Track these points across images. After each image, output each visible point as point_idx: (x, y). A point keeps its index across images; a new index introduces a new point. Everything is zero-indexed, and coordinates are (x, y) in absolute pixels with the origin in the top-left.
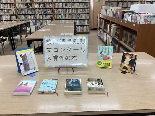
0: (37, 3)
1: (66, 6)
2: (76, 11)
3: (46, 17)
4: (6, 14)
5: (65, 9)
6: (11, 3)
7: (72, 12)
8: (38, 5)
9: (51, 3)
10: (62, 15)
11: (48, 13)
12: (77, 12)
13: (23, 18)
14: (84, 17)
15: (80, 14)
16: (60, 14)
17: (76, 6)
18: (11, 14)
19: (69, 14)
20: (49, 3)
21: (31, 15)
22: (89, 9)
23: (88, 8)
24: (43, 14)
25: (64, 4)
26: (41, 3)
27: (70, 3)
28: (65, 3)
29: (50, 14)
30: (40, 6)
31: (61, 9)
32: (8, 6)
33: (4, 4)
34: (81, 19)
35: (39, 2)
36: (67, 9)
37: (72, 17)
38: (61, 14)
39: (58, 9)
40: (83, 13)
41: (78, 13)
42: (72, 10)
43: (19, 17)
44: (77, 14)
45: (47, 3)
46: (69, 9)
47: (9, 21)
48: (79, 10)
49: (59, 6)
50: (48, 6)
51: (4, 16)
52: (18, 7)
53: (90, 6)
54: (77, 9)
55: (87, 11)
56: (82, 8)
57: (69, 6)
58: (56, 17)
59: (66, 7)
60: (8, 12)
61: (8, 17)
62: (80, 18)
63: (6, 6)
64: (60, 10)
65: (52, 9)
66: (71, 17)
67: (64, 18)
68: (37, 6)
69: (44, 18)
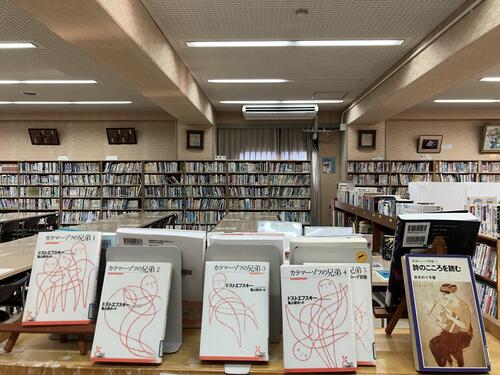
0: (192, 174)
1: (257, 180)
2: (278, 193)
3: (209, 204)
4: (118, 196)
5: (255, 187)
6: (133, 174)
7: (270, 194)
8: (193, 178)
9: (224, 175)
10: (247, 200)
11: (216, 196)
12: (281, 194)
13: (155, 205)
14: (297, 205)
15: (288, 199)
16: (241, 199)
17: (280, 181)
18: (129, 197)
19: (263, 199)
20: (219, 174)
21: (174, 199)
22: (309, 189)
23: (307, 187)
24: (203, 199)
25: (253, 178)
26: (200, 174)
27: (265, 175)
28: (255, 175)
29: (219, 199)
30: (197, 181)
31: (246, 187)
32: (125, 180)
33: (118, 175)
34: (292, 211)
35: (197, 172)
36: (258, 187)
37: (270, 205)
38: (244, 199)
39: (237, 187)
40: (294, 196)
41: (284, 197)
42: (270, 190)
43: (147, 203)
44: (282, 199)
45: (214, 174)
46: (262, 187)
47: (122, 211)
48: (286, 190)
49: (240, 180)
50: (215, 180)
51: (112, 201)
52: (147, 182)
53: (311, 182)
54: (283, 187)
55: (304, 193)
56: (294, 187)
57: (263, 181)
58: (231, 204)
59: (257, 184)
60: (122, 192)
61: (120, 204)
62: (288, 207)
63: (120, 180)
64: (243, 189)
65: (224, 187)
66: (267, 205)
67: (250, 207)
68: (191, 180)
69: (204, 206)
